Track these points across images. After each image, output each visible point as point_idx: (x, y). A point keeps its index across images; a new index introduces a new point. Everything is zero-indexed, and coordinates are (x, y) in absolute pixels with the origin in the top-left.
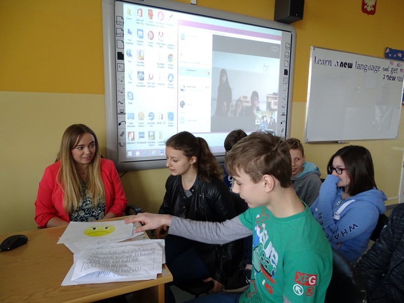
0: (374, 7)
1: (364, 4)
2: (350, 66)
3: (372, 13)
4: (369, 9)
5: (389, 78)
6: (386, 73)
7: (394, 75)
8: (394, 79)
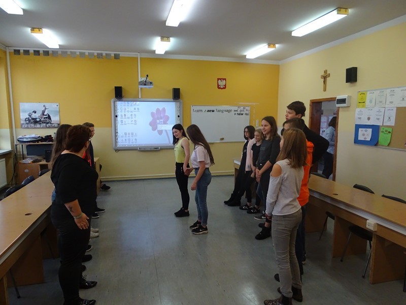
0: (225, 86)
1: (218, 85)
2: (213, 111)
3: (225, 88)
4: (222, 87)
5: (239, 114)
6: (236, 112)
7: (242, 113)
8: (242, 114)
